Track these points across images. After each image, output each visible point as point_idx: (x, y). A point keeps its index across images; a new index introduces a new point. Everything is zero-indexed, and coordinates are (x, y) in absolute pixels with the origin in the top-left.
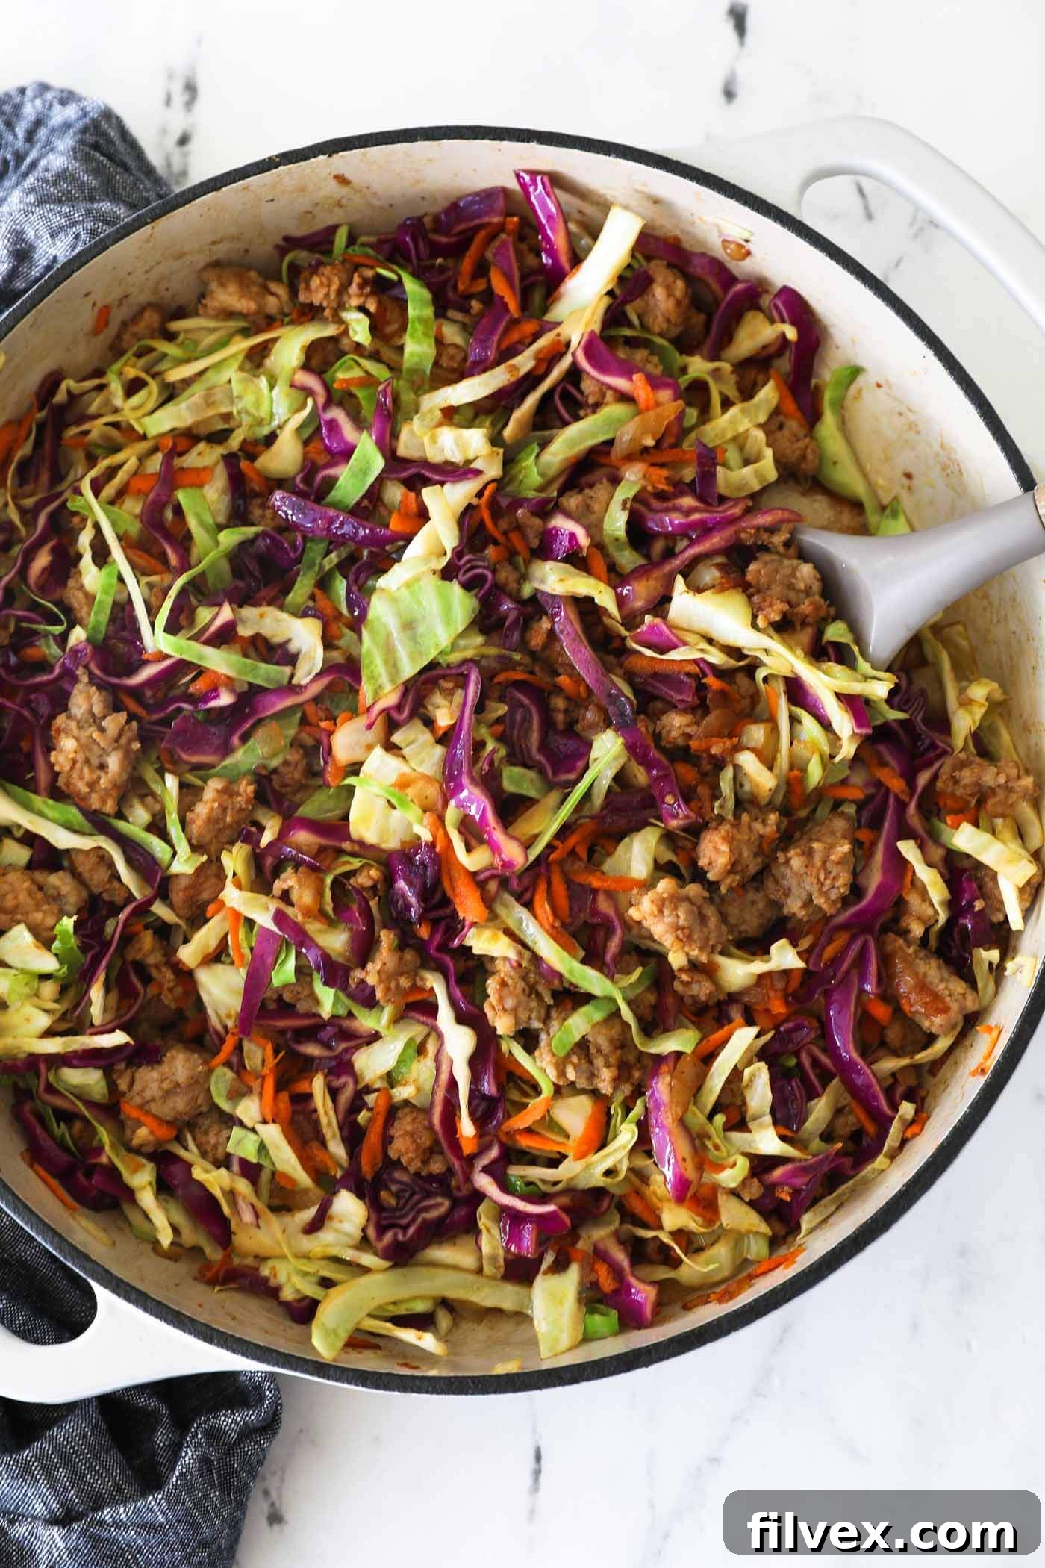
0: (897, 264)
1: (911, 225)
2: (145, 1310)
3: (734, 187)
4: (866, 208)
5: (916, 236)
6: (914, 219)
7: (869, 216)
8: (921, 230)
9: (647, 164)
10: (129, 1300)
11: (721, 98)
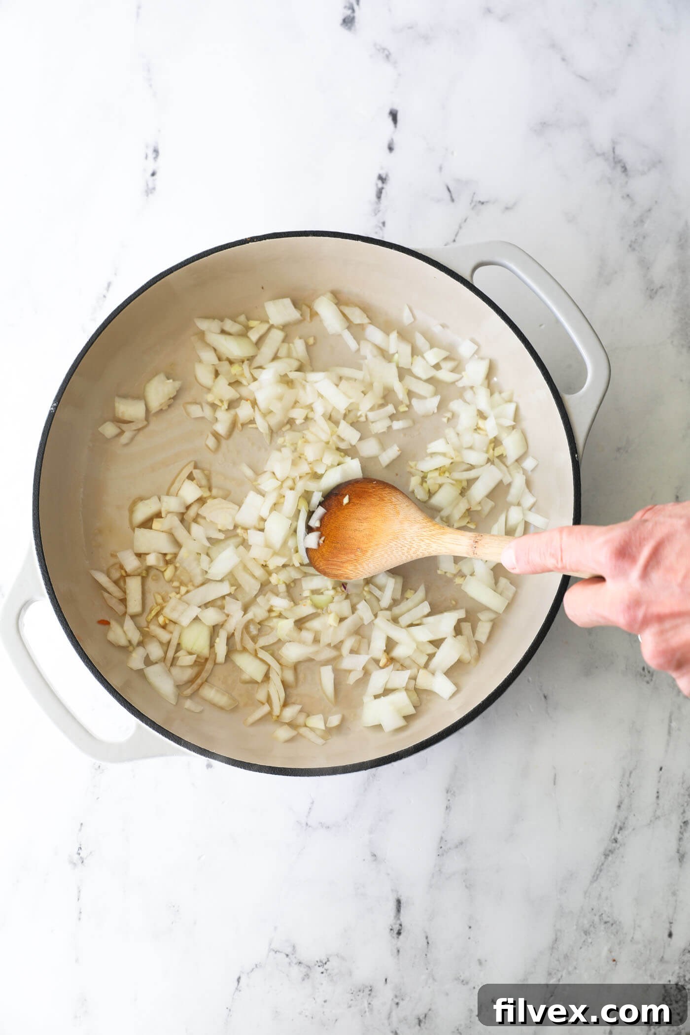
0: (465, 220)
1: (471, 204)
2: (154, 729)
3: (445, 267)
4: (451, 197)
5: (473, 209)
6: (472, 201)
7: (453, 200)
8: (475, 206)
9: (408, 254)
10: (147, 724)
11: (387, 151)
